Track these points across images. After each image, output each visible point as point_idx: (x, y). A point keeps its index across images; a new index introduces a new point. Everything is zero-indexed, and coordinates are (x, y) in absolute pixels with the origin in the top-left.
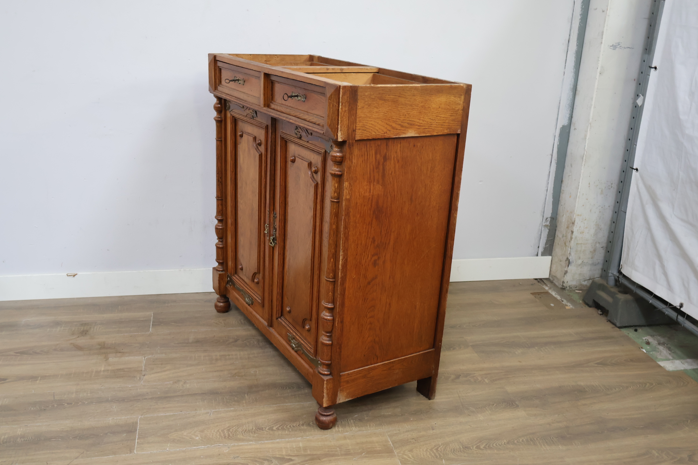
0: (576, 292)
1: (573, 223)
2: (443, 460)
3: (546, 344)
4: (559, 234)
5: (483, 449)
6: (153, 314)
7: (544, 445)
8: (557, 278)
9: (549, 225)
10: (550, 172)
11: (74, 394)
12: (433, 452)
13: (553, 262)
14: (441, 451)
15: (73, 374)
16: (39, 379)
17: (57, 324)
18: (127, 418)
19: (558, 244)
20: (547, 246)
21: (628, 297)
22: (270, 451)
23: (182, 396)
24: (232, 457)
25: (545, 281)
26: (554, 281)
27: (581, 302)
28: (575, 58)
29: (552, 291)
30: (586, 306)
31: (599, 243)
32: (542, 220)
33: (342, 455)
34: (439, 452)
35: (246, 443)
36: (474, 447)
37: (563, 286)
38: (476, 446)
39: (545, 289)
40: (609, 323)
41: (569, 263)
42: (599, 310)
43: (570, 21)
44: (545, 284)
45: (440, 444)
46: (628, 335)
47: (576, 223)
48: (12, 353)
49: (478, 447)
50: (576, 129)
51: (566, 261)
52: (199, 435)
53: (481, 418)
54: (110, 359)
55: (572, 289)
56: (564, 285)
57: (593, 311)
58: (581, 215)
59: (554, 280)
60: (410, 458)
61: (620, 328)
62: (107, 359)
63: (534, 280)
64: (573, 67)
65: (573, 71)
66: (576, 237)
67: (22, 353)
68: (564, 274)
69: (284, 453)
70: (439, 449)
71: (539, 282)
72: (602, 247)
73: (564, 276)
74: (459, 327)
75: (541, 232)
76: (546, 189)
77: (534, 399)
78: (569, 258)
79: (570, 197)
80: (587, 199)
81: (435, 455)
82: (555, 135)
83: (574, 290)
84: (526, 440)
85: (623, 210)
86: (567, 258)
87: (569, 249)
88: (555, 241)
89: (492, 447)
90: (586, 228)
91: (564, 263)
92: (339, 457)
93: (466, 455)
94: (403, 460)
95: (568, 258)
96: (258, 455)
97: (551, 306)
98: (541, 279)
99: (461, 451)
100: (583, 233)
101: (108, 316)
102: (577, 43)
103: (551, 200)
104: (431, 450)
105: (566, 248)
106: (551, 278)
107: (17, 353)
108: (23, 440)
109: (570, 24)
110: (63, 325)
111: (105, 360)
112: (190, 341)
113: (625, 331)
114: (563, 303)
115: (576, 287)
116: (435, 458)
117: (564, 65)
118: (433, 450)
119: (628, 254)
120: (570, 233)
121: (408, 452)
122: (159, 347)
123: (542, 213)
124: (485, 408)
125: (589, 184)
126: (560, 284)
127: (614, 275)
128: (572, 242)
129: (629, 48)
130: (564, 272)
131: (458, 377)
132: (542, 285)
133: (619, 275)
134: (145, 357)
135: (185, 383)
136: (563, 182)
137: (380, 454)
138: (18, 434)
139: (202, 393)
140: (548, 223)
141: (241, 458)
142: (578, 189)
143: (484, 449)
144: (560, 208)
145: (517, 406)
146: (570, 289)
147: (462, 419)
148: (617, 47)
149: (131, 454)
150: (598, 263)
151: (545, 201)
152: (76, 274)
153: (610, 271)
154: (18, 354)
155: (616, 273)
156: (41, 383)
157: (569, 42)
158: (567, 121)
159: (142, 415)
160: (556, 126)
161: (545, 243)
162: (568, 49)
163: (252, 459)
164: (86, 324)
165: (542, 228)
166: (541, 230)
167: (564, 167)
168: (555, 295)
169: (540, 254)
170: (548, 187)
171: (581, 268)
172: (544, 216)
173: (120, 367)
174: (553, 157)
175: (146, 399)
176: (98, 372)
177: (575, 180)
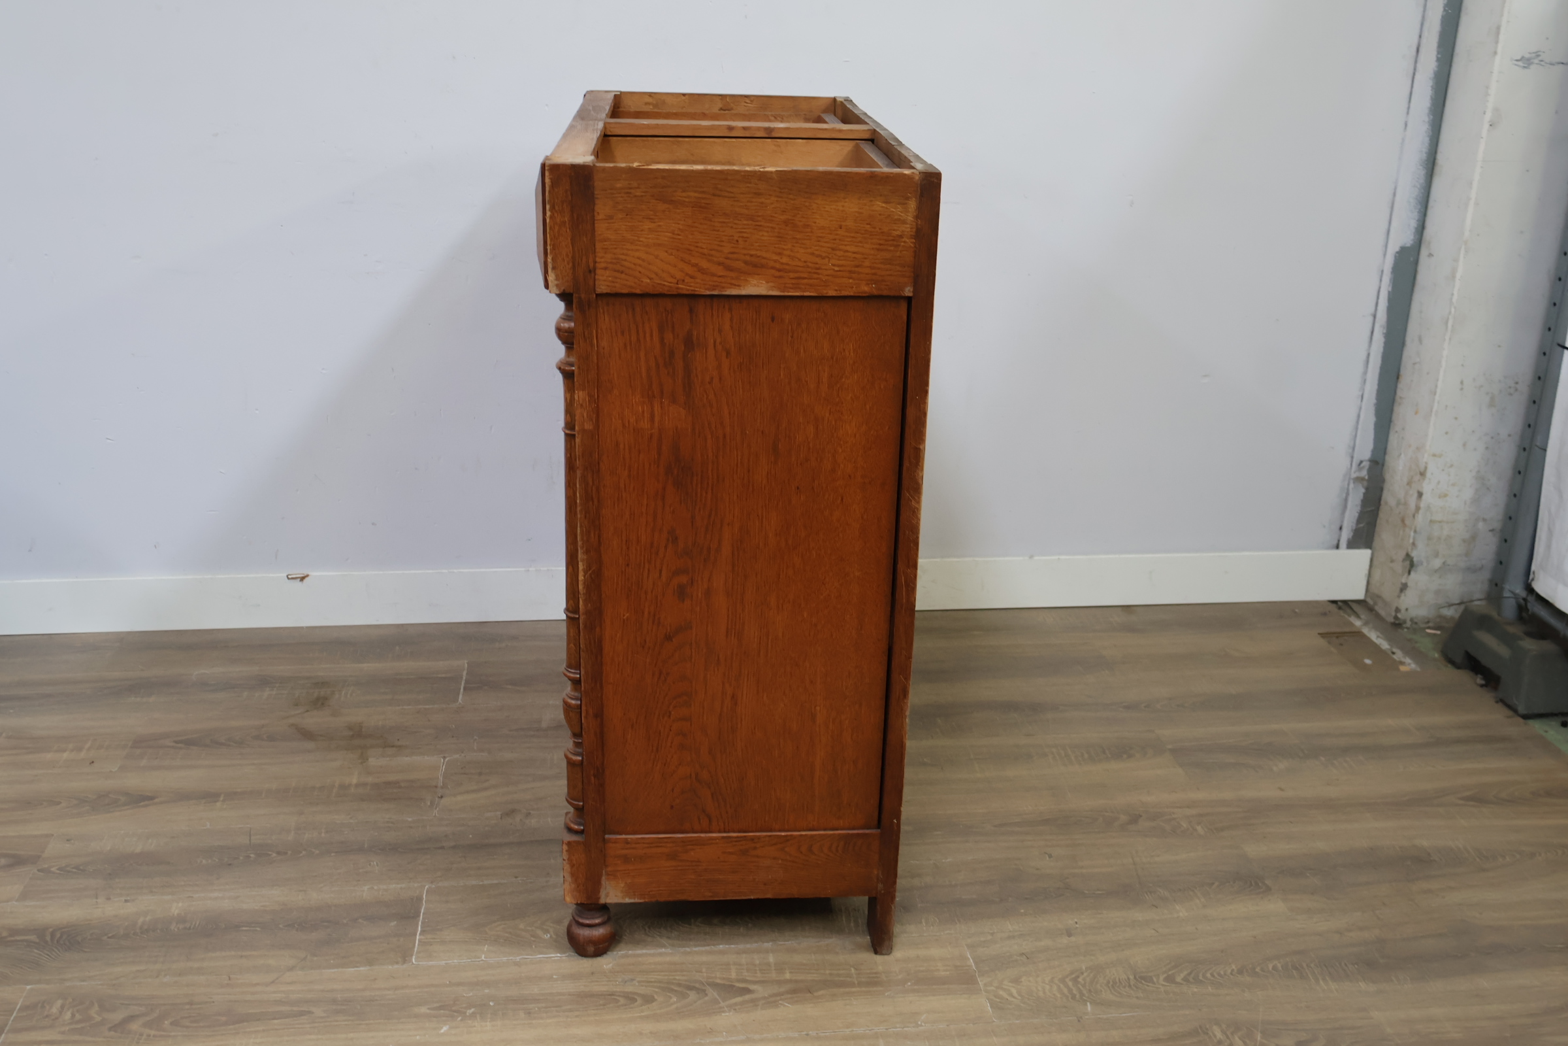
0: (1429, 634)
1: (1423, 474)
2: (1088, 1004)
3: (1347, 751)
4: (1388, 498)
5: (1182, 984)
6: (466, 665)
7: (1324, 979)
8: (1383, 601)
9: (1367, 477)
10: (1369, 355)
11: (293, 833)
12: (1067, 986)
13: (1375, 562)
14: (1085, 983)
15: (291, 791)
17: (264, 682)
18: (401, 888)
19: (1387, 521)
20: (1361, 525)
21: (1548, 646)
22: (704, 970)
23: (520, 844)
24: (620, 980)
25: (1354, 606)
26: (1377, 608)
27: (1436, 655)
28: (1432, 91)
29: (1369, 631)
30: (1449, 665)
31: (1484, 520)
32: (1349, 466)
33: (860, 984)
34: (1081, 987)
35: (652, 951)
36: (1162, 978)
37: (1396, 618)
38: (1165, 975)
39: (1352, 624)
40: (1500, 704)
41: (1412, 565)
42: (1479, 676)
43: (1422, 3)
44: (1355, 612)
45: (1084, 968)
46: (1544, 734)
47: (1428, 474)
48: (168, 742)
49: (1170, 979)
50: (1432, 255)
51: (1404, 560)
52: (551, 930)
53: (1181, 914)
54: (370, 760)
55: (1417, 626)
56: (1399, 615)
57: (1464, 678)
58: (1440, 456)
59: (1375, 603)
60: (1014, 997)
61: (1526, 717)
62: (364, 759)
63: (1330, 604)
64: (1427, 111)
65: (1427, 119)
66: (1429, 507)
67: (189, 743)
68: (1398, 590)
69: (733, 975)
70: (1080, 980)
71: (1340, 608)
72: (1491, 531)
73: (1399, 597)
74: (1145, 707)
75: (1348, 494)
76: (1360, 393)
77: (1308, 875)
78: (1413, 555)
80: (1456, 418)
81: (1070, 991)
82: (1381, 269)
83: (1424, 629)
84: (1282, 967)
85: (1538, 444)
86: (1408, 555)
87: (1412, 534)
88: (1382, 515)
89: (1203, 980)
90: (1453, 485)
91: (1399, 567)
92: (854, 990)
93: (1142, 995)
94: (998, 1000)
95: (1410, 553)
96: (677, 978)
97: (1366, 665)
98: (1345, 602)
99: (1130, 986)
100: (1446, 495)
101: (370, 667)
102: (1438, 53)
103: (1372, 419)
104: (1063, 980)
105: (1404, 531)
106: (1368, 600)
107: (176, 742)
108: (181, 926)
109: (1421, 9)
110: (277, 685)
111: (360, 761)
112: (544, 725)
113: (1537, 726)
114: (1395, 657)
115: (1426, 620)
116: (1070, 999)
117: (1407, 106)
118: (1067, 980)
119: (1549, 547)
120: (1416, 495)
121: (1011, 984)
122: (475, 737)
123: (1351, 451)
124: (1193, 891)
125: (1462, 383)
126: (1391, 615)
127: (1516, 596)
128: (1420, 517)
129: (1562, 63)
130: (1399, 586)
131: (1135, 819)
132: (1346, 616)
133: (1527, 595)
134: (444, 758)
135: (528, 815)
136: (1400, 377)
137: (946, 986)
138: (174, 915)
140: (1364, 473)
141: (639, 982)
142: (1435, 394)
143: (1185, 983)
144: (1393, 439)
145: (1268, 889)
146: (1414, 626)
147: (1138, 915)
148: (1532, 63)
149: (405, 966)
150: (1482, 566)
151: (1357, 422)
152: (305, 575)
153: (1507, 587)
154: (180, 745)
155: (1520, 591)
156: (225, 807)
157: (1417, 50)
158: (1412, 237)
159: (432, 882)
160: (1384, 249)
161: (1356, 518)
162: (1415, 69)
163: (663, 985)
164: (323, 684)
165: (1348, 485)
166: (1348, 489)
167: (1403, 344)
168: (1377, 639)
169: (1343, 543)
170: (1364, 390)
171: (1440, 577)
172: (1355, 456)
173: (392, 778)
174: (1377, 320)
175: (442, 848)
176: (344, 787)
177: (1428, 373)
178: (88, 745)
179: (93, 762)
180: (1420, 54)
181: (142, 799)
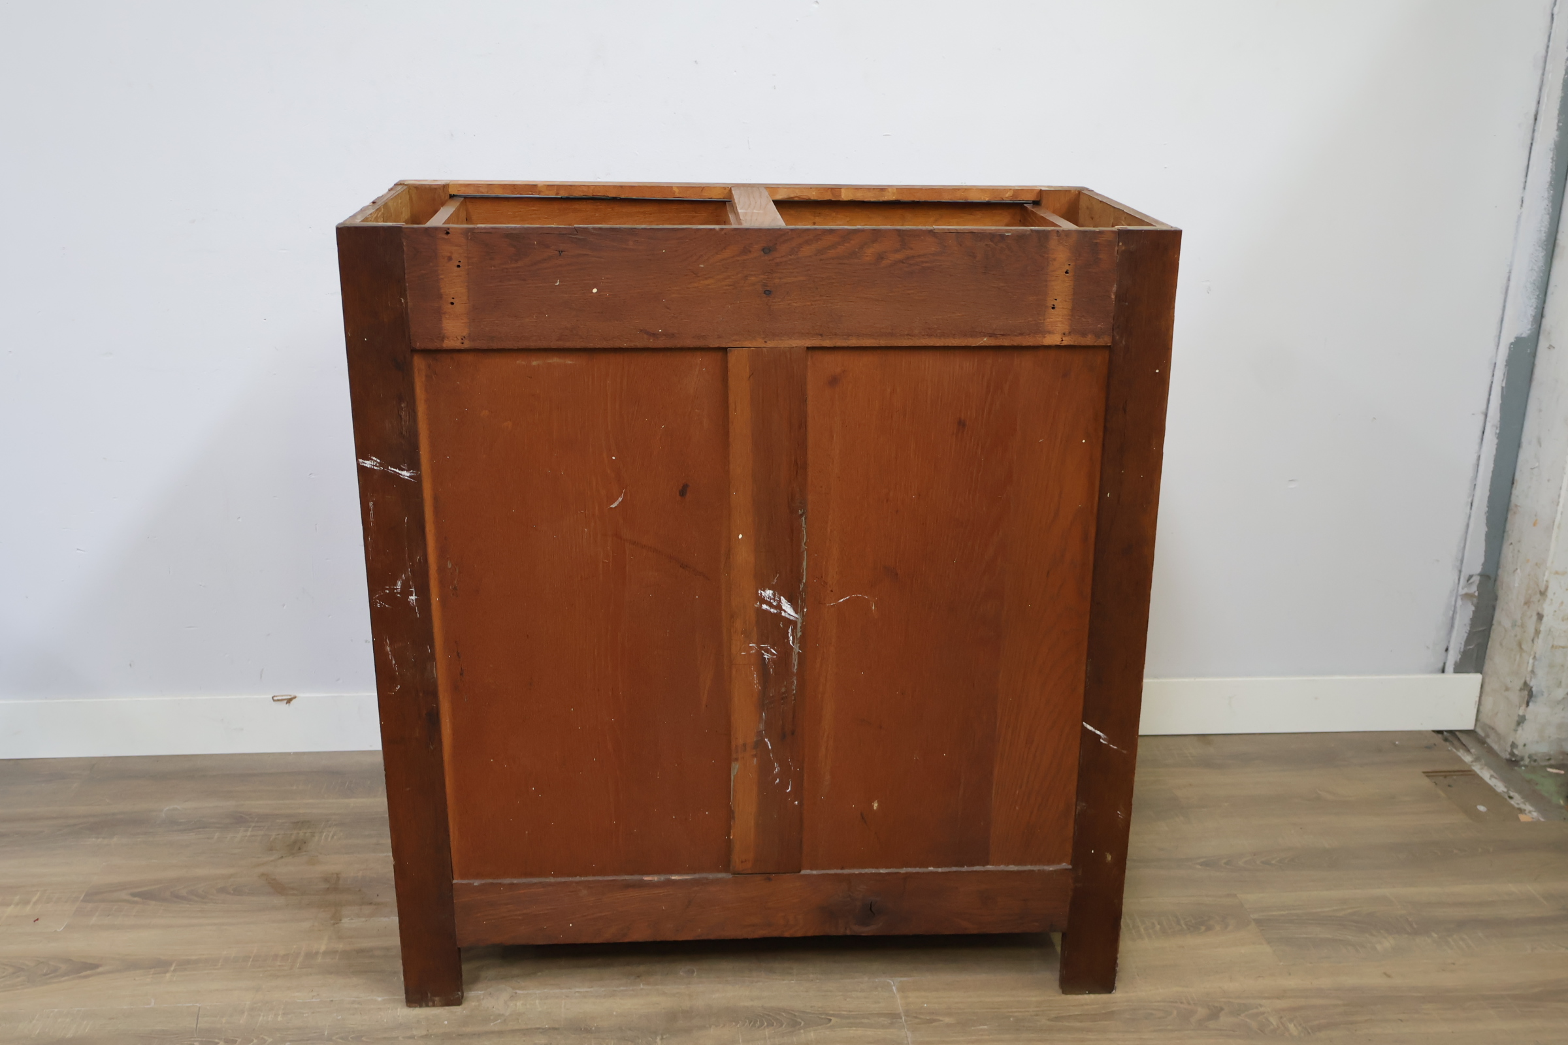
0: (1551, 774)
1: (1543, 594)
3: (1462, 925)
4: (1503, 619)
8: (1496, 732)
9: (1476, 594)
10: (1479, 457)
11: (246, 1014)
13: (1487, 688)
15: (251, 960)
16: (172, 969)
17: (240, 820)
19: (1501, 644)
20: (1471, 647)
23: (500, 1033)
25: (1463, 738)
26: (1489, 741)
27: (1562, 802)
28: (1552, 163)
29: (1482, 769)
32: (1457, 581)
37: (1512, 754)
39: (1461, 761)
41: (1531, 695)
43: (1541, 64)
44: (1464, 745)
47: (1550, 594)
48: (124, 895)
50: (1554, 348)
51: (1521, 690)
54: (344, 920)
55: (1537, 764)
56: (1516, 752)
58: (1564, 573)
59: (1488, 736)
62: (337, 919)
63: (1434, 734)
64: (1547, 186)
65: (1546, 195)
66: (1550, 630)
67: (147, 896)
68: (1515, 723)
71: (1446, 740)
73: (1516, 730)
74: (1225, 863)
75: (1454, 612)
76: (1470, 500)
78: (1531, 684)
79: (1535, 524)
82: (1494, 362)
83: (1546, 767)
86: (1525, 684)
87: (1531, 661)
88: (1493, 636)
91: (1515, 696)
95: (1528, 682)
97: (1481, 812)
98: (1452, 733)
102: (1559, 122)
103: (1483, 529)
105: (1521, 656)
106: (1479, 731)
107: (134, 895)
109: (1540, 72)
110: (253, 824)
111: (332, 922)
114: (1512, 802)
115: (1547, 758)
117: (1523, 180)
120: (1535, 617)
123: (1458, 563)
126: (1506, 751)
128: (1540, 642)
130: (1516, 718)
131: (1215, 1013)
132: (1454, 750)
136: (1515, 483)
139: (549, 1029)
140: (1474, 589)
142: (1558, 505)
144: (1508, 552)
146: (1533, 764)
151: (1467, 532)
152: (292, 696)
154: (136, 899)
156: (174, 979)
157: (1536, 119)
158: (1529, 327)
160: (1497, 339)
161: (1464, 639)
162: (1533, 139)
164: (301, 823)
165: (1456, 601)
166: (1455, 607)
167: (1519, 446)
168: (1490, 779)
169: (1450, 667)
170: (1473, 496)
171: (1563, 710)
172: (1464, 569)
173: (366, 944)
174: (1488, 419)
175: (412, 1037)
176: (311, 955)
177: (1549, 480)
178: (34, 899)
179: (37, 920)
180: (1537, 121)
181: (84, 967)
